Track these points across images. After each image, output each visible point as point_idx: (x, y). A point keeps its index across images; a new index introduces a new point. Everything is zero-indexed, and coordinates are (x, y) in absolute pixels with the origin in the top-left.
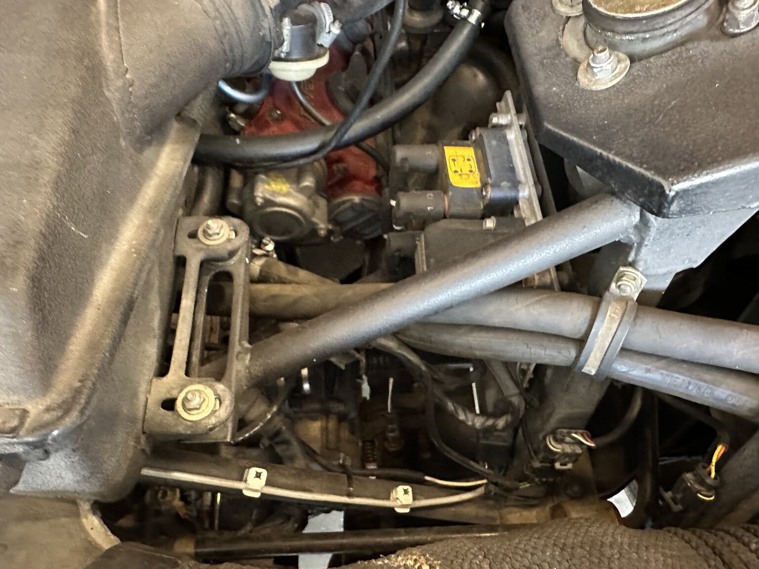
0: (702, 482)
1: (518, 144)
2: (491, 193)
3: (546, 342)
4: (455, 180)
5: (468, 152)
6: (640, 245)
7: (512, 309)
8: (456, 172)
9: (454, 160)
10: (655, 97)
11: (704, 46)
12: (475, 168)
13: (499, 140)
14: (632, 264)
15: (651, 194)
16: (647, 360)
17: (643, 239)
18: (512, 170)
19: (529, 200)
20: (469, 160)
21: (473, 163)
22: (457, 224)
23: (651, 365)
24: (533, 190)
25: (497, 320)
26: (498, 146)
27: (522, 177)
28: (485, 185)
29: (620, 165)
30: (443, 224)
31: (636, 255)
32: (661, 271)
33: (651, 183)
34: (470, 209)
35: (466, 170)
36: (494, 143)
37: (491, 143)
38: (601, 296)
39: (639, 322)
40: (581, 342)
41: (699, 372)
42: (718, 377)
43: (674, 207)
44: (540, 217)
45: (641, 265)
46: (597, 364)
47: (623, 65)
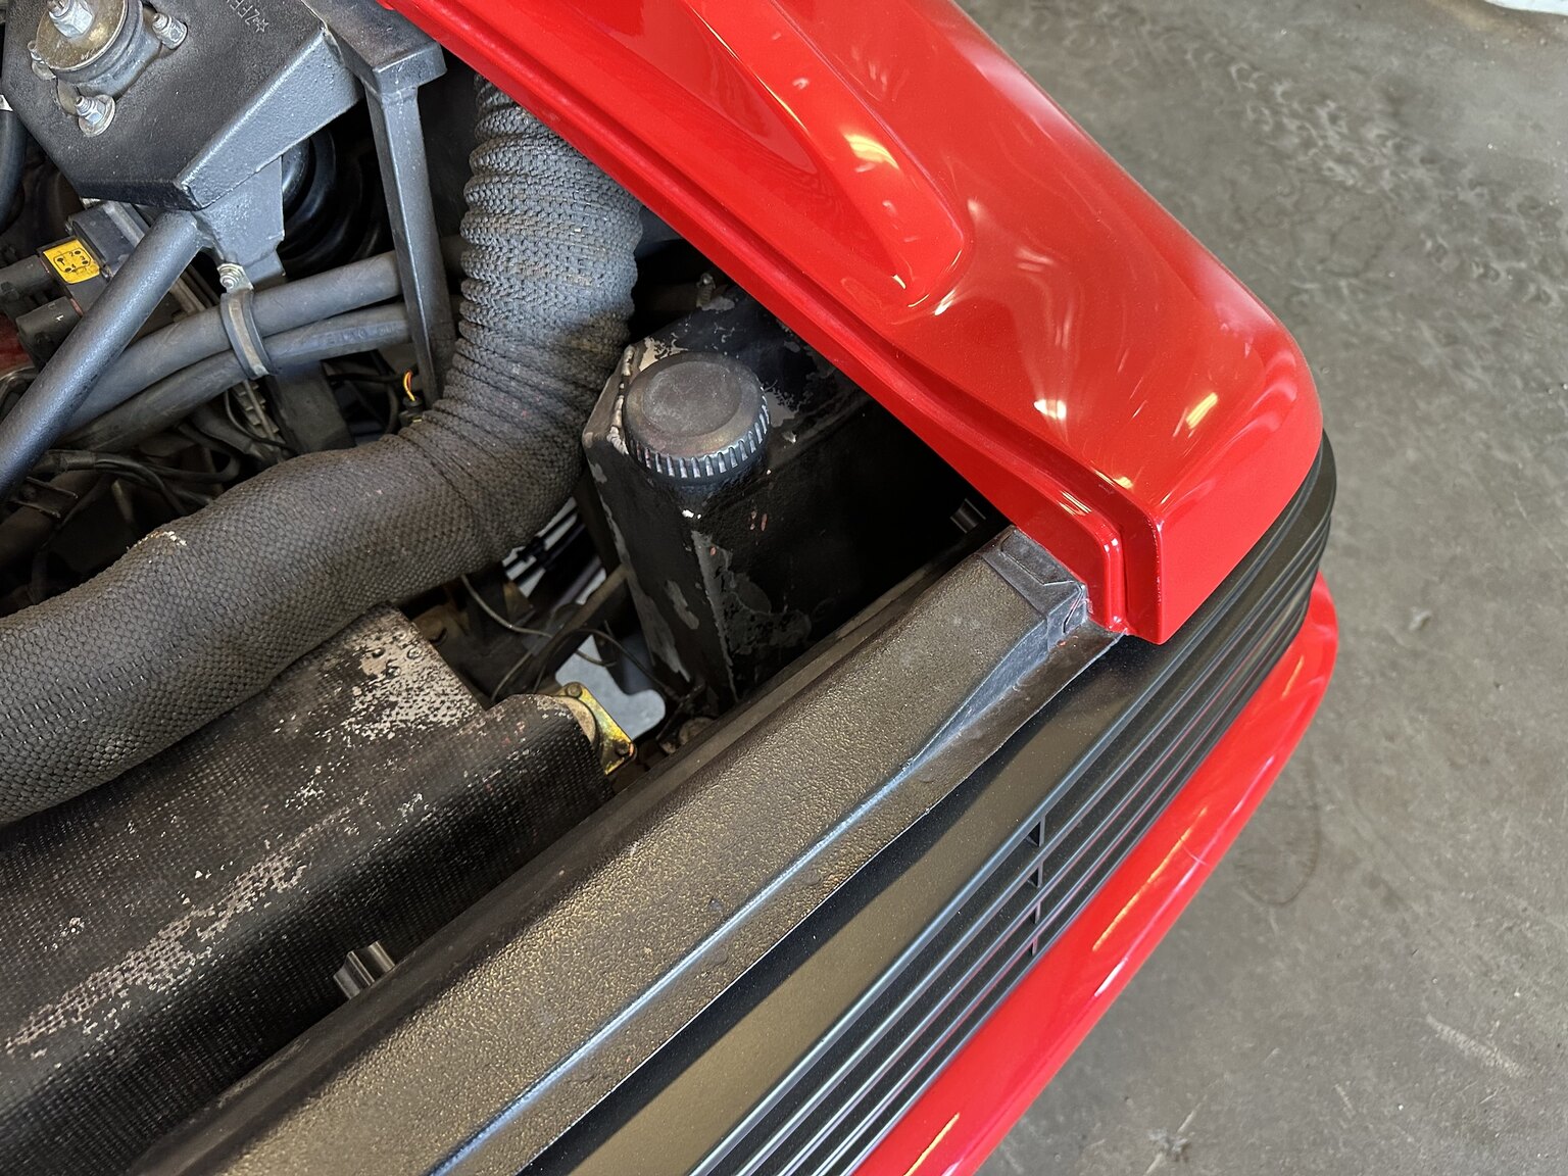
0: (411, 409)
3: (208, 364)
4: (70, 278)
5: (76, 245)
6: (216, 241)
7: (155, 351)
8: (68, 270)
9: (61, 260)
10: (142, 121)
12: (87, 257)
13: (101, 220)
14: (225, 261)
15: (175, 196)
17: (213, 235)
18: (124, 240)
20: (78, 253)
21: (84, 253)
23: (302, 334)
26: (98, 224)
28: (103, 268)
31: (222, 251)
32: (260, 254)
33: (168, 187)
35: (79, 264)
36: (93, 224)
37: (90, 226)
40: (230, 350)
41: (341, 321)
42: (361, 316)
43: (199, 199)
45: (230, 257)
46: (256, 357)
47: (109, 106)
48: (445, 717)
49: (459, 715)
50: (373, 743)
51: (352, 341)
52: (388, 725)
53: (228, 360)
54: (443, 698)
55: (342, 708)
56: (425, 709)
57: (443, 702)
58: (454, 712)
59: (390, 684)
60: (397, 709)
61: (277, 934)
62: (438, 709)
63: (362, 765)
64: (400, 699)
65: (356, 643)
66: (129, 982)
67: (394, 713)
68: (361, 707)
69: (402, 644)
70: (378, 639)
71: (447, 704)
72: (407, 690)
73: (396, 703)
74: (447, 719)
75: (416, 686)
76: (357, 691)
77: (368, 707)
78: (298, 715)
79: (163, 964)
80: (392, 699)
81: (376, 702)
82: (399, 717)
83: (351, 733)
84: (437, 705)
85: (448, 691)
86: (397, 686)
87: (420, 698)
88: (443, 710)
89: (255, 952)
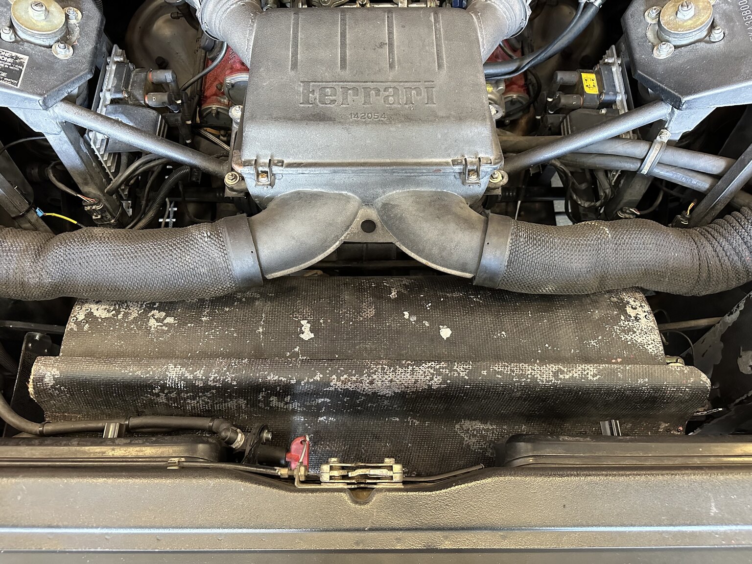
0: (683, 217)
1: (617, 73)
2: (603, 97)
3: (628, 160)
4: (587, 90)
5: (593, 76)
6: (670, 121)
7: (616, 146)
8: (587, 86)
9: (586, 80)
10: (682, 64)
11: (702, 45)
12: (596, 84)
13: (608, 71)
14: (666, 129)
15: (676, 101)
16: (667, 167)
17: (671, 119)
18: (614, 86)
19: (622, 101)
20: (593, 80)
21: (595, 82)
22: (587, 111)
23: (670, 169)
24: (624, 96)
25: (609, 151)
26: (608, 74)
27: (618, 90)
28: (601, 93)
29: (666, 90)
30: (579, 110)
31: (668, 125)
32: (677, 132)
33: (677, 97)
34: (592, 104)
35: (592, 86)
37: (605, 73)
38: (653, 142)
39: (666, 151)
40: (643, 160)
41: (687, 172)
42: (695, 174)
43: (684, 106)
44: (627, 111)
45: (669, 129)
46: (648, 168)
47: (671, 49)
48: (651, 349)
49: (656, 352)
50: (622, 341)
51: (684, 181)
52: (630, 338)
53: (637, 163)
54: (653, 342)
55: (617, 320)
56: (645, 341)
57: (652, 343)
58: (654, 350)
59: (636, 323)
60: (635, 335)
61: (579, 391)
62: (649, 344)
63: (615, 346)
64: (637, 331)
65: (626, 297)
66: (533, 374)
67: (633, 335)
68: (622, 325)
69: (643, 310)
70: (635, 302)
71: (653, 345)
72: (641, 330)
73: (636, 332)
74: (651, 350)
75: (645, 330)
76: (623, 318)
77: (625, 327)
78: (599, 312)
79: (545, 376)
80: (635, 329)
81: (628, 327)
82: (635, 338)
83: (616, 332)
84: (650, 343)
85: (655, 340)
86: (638, 326)
87: (645, 336)
88: (651, 346)
89: (570, 391)
